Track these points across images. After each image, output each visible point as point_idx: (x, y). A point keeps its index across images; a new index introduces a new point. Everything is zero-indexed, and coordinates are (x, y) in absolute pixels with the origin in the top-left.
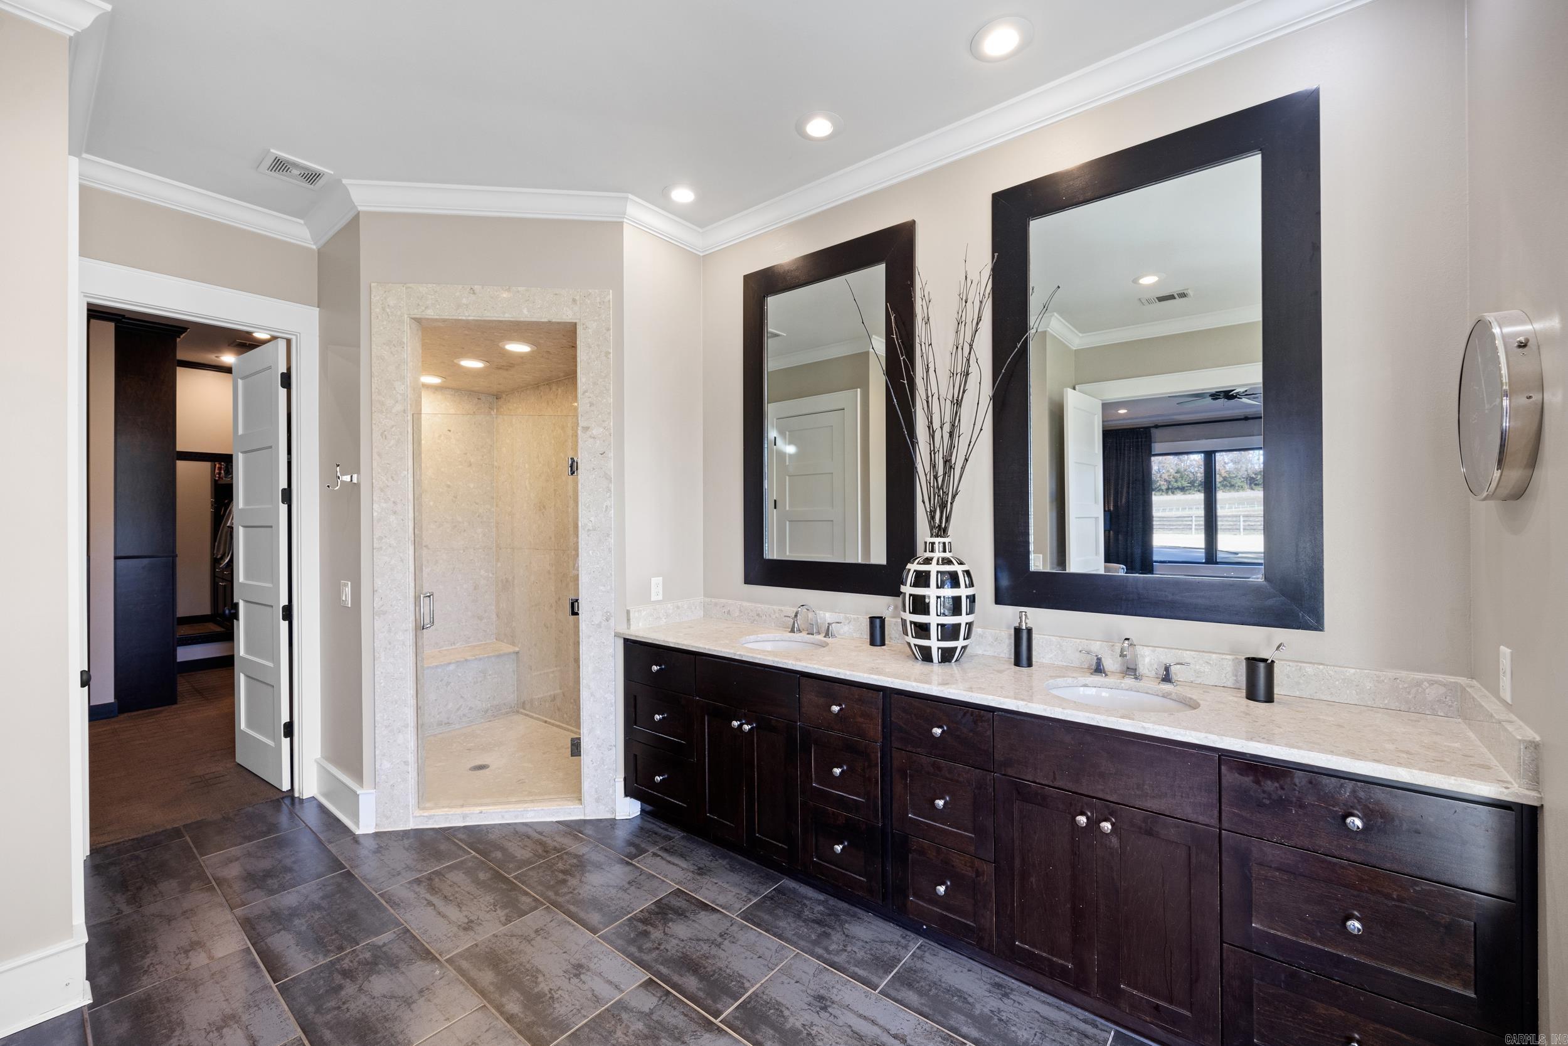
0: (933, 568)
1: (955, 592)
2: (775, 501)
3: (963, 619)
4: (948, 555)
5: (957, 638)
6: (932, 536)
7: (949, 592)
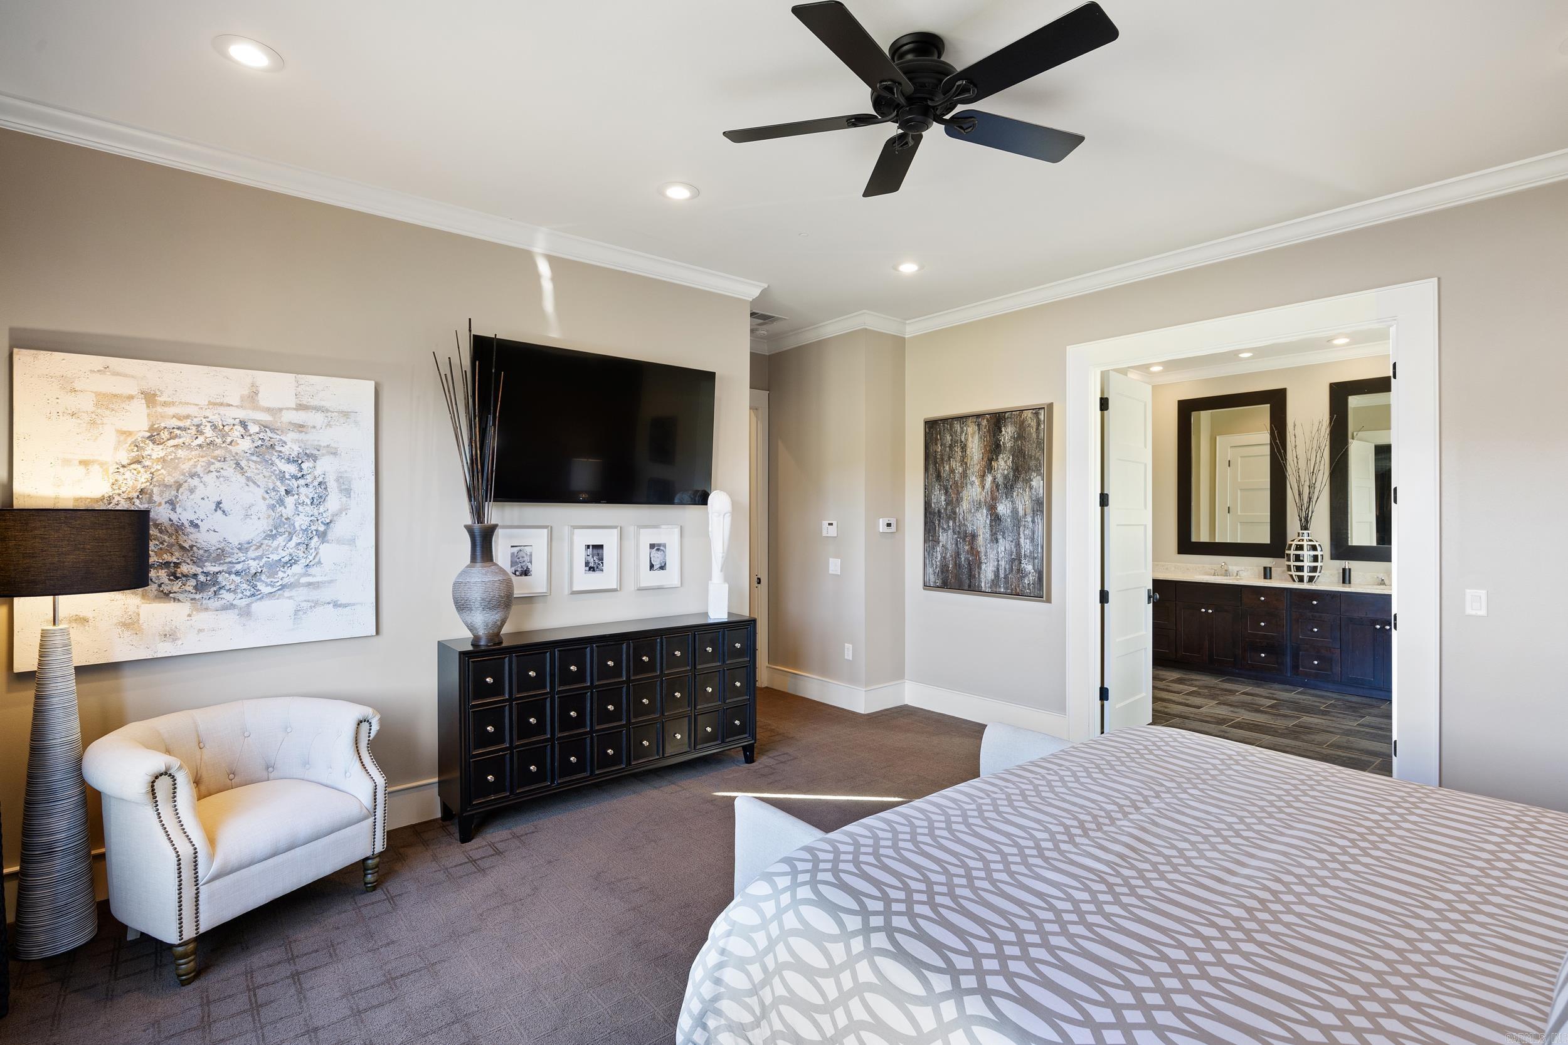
0: (1305, 543)
1: (1315, 553)
2: (1229, 508)
3: (1319, 564)
4: (1310, 538)
5: (1316, 572)
6: (1301, 530)
7: (1313, 553)
